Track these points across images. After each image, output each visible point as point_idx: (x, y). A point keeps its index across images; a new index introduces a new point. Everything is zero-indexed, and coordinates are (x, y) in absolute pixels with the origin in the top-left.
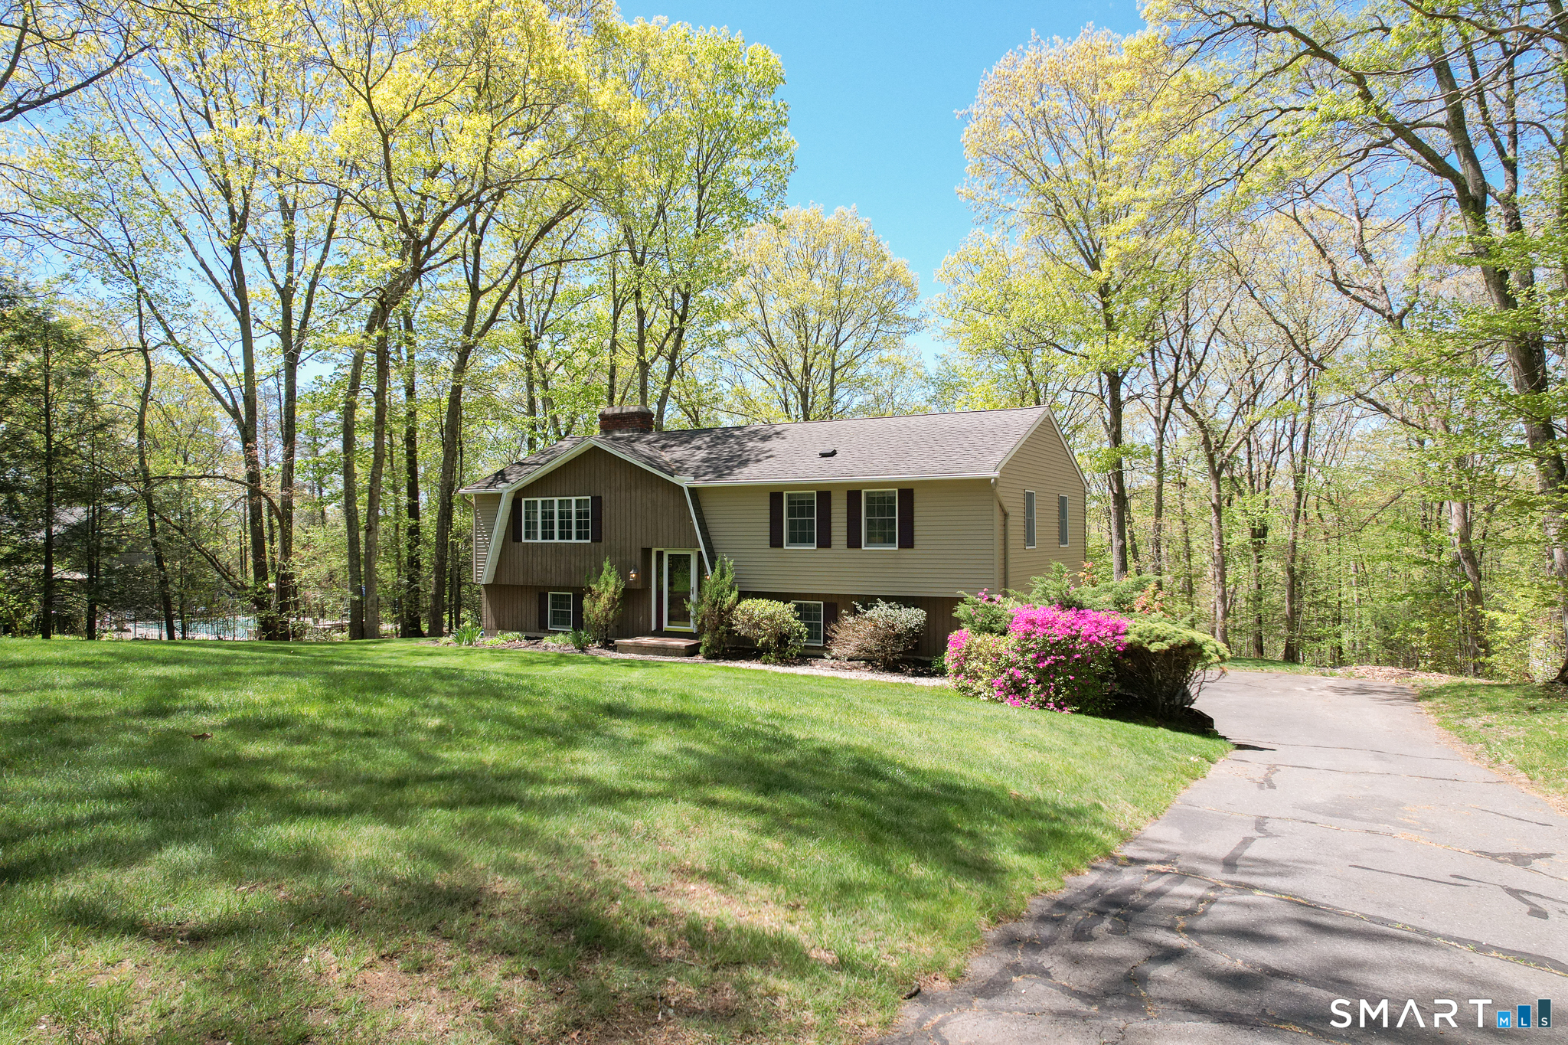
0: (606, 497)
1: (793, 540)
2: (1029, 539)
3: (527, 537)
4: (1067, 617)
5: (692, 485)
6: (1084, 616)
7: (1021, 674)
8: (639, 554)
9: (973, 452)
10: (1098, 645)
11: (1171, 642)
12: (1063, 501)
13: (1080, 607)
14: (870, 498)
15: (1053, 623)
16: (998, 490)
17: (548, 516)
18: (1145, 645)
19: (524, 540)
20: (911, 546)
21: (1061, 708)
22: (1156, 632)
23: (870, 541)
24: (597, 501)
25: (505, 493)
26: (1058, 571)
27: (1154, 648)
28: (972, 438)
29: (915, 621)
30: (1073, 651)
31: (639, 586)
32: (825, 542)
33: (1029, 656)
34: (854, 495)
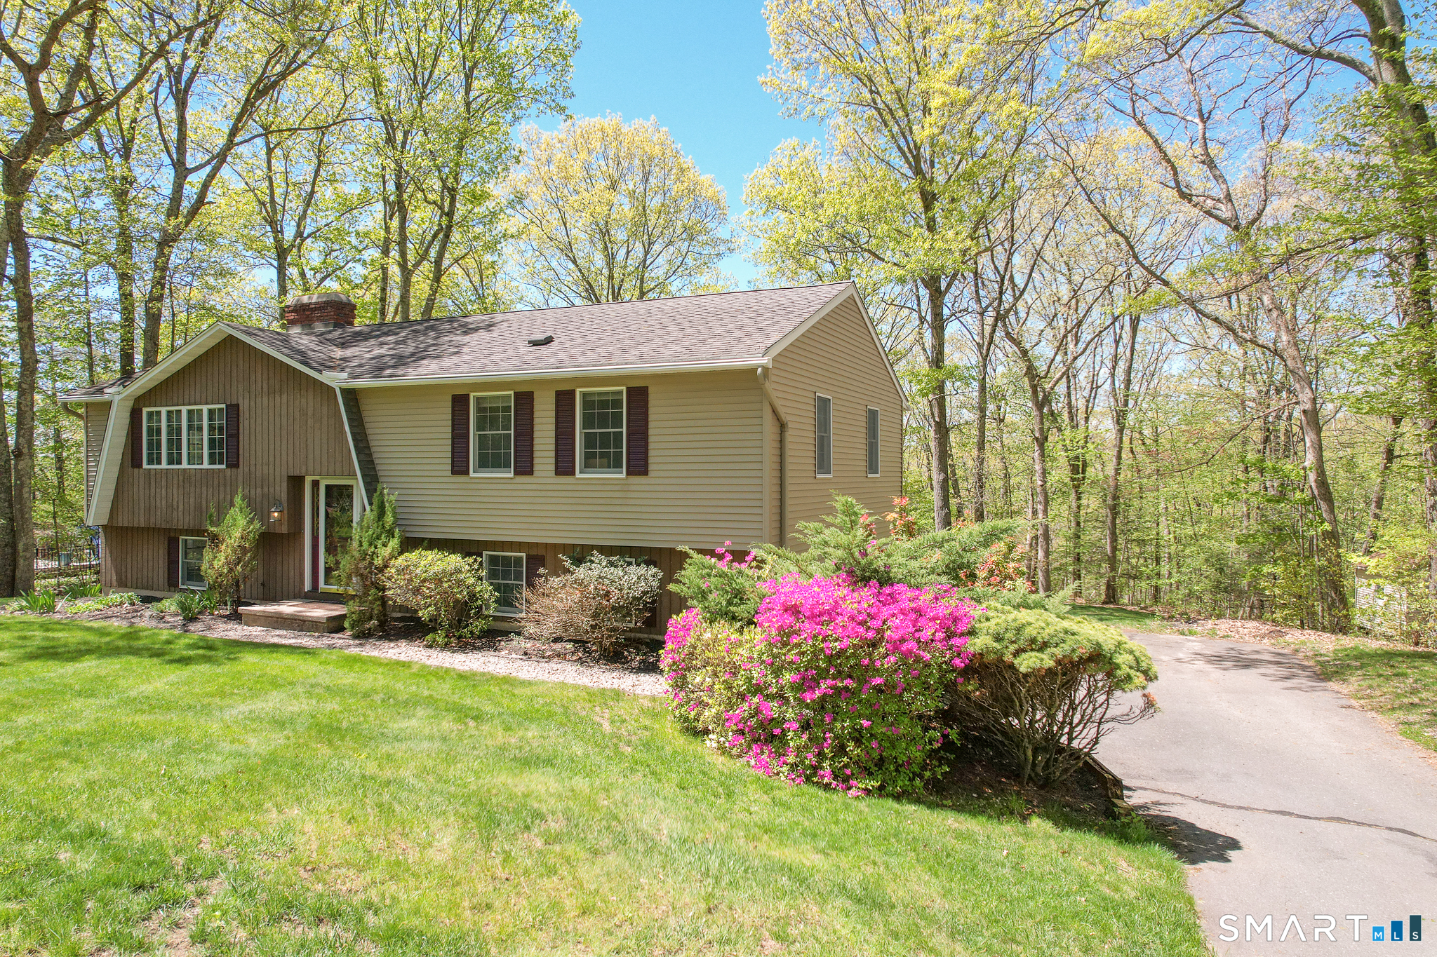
0: (244, 405)
1: (483, 464)
2: (822, 463)
3: (150, 462)
4: (858, 600)
5: (344, 385)
6: (893, 599)
7: (774, 709)
8: (285, 485)
9: (738, 333)
10: (918, 659)
11: (1058, 652)
12: (872, 416)
13: (885, 580)
14: (588, 402)
15: (833, 613)
16: (768, 386)
17: (174, 431)
18: (1008, 658)
19: (145, 466)
20: (644, 471)
21: (845, 781)
22: (1030, 632)
23: (588, 464)
24: (234, 410)
25: (117, 399)
26: (846, 513)
27: (1027, 663)
28: (742, 318)
29: (642, 586)
30: (870, 670)
31: (284, 529)
32: (525, 467)
33: (787, 677)
34: (564, 399)
